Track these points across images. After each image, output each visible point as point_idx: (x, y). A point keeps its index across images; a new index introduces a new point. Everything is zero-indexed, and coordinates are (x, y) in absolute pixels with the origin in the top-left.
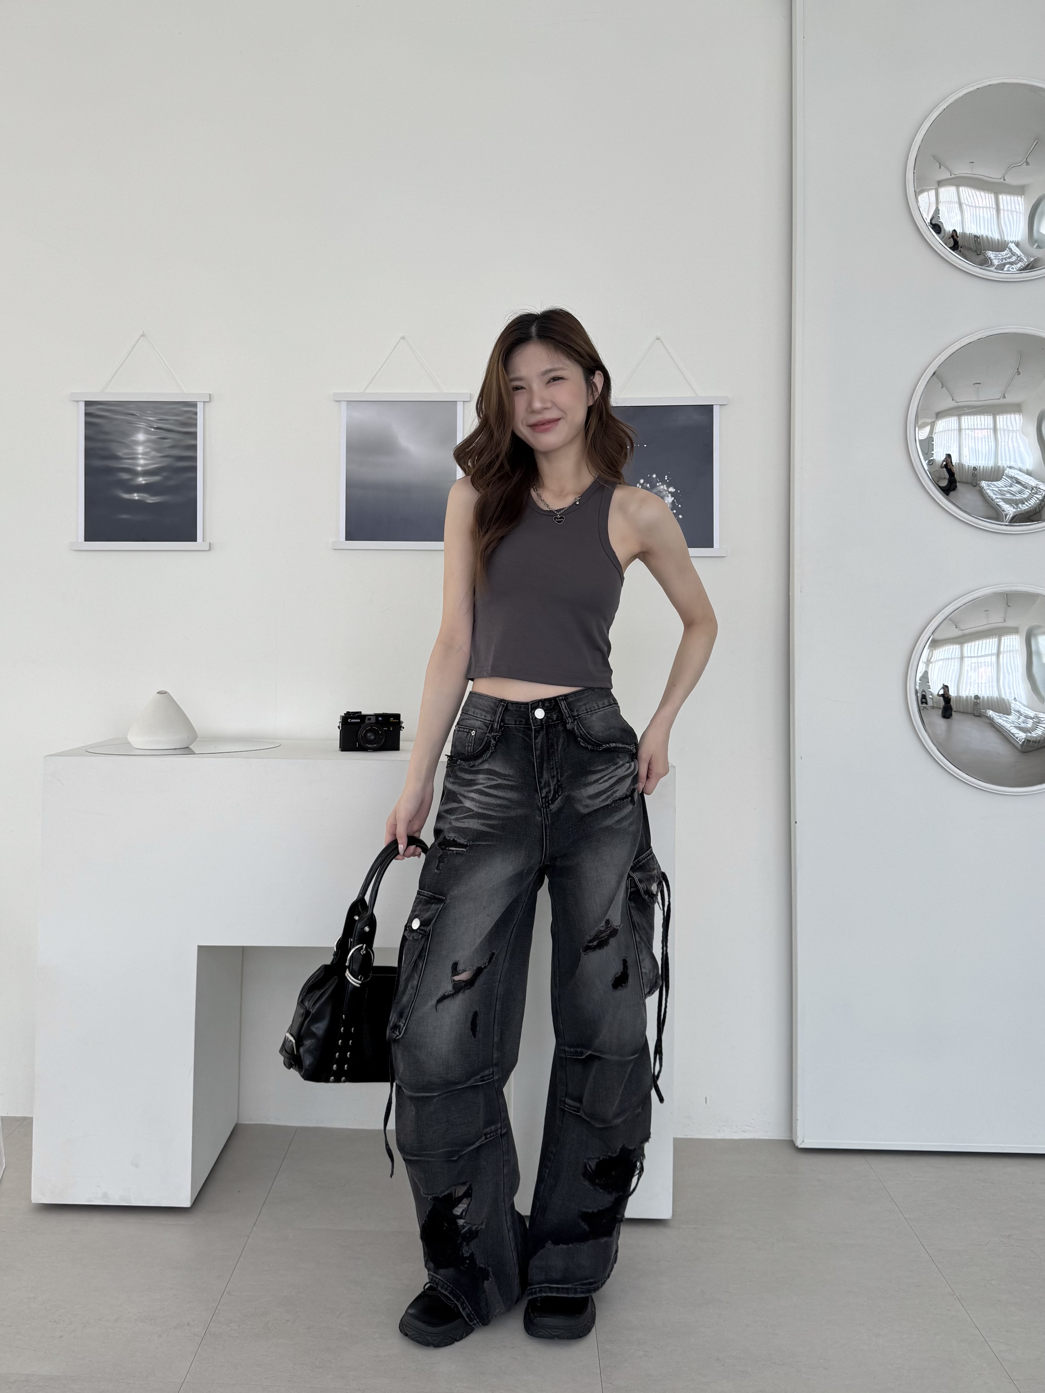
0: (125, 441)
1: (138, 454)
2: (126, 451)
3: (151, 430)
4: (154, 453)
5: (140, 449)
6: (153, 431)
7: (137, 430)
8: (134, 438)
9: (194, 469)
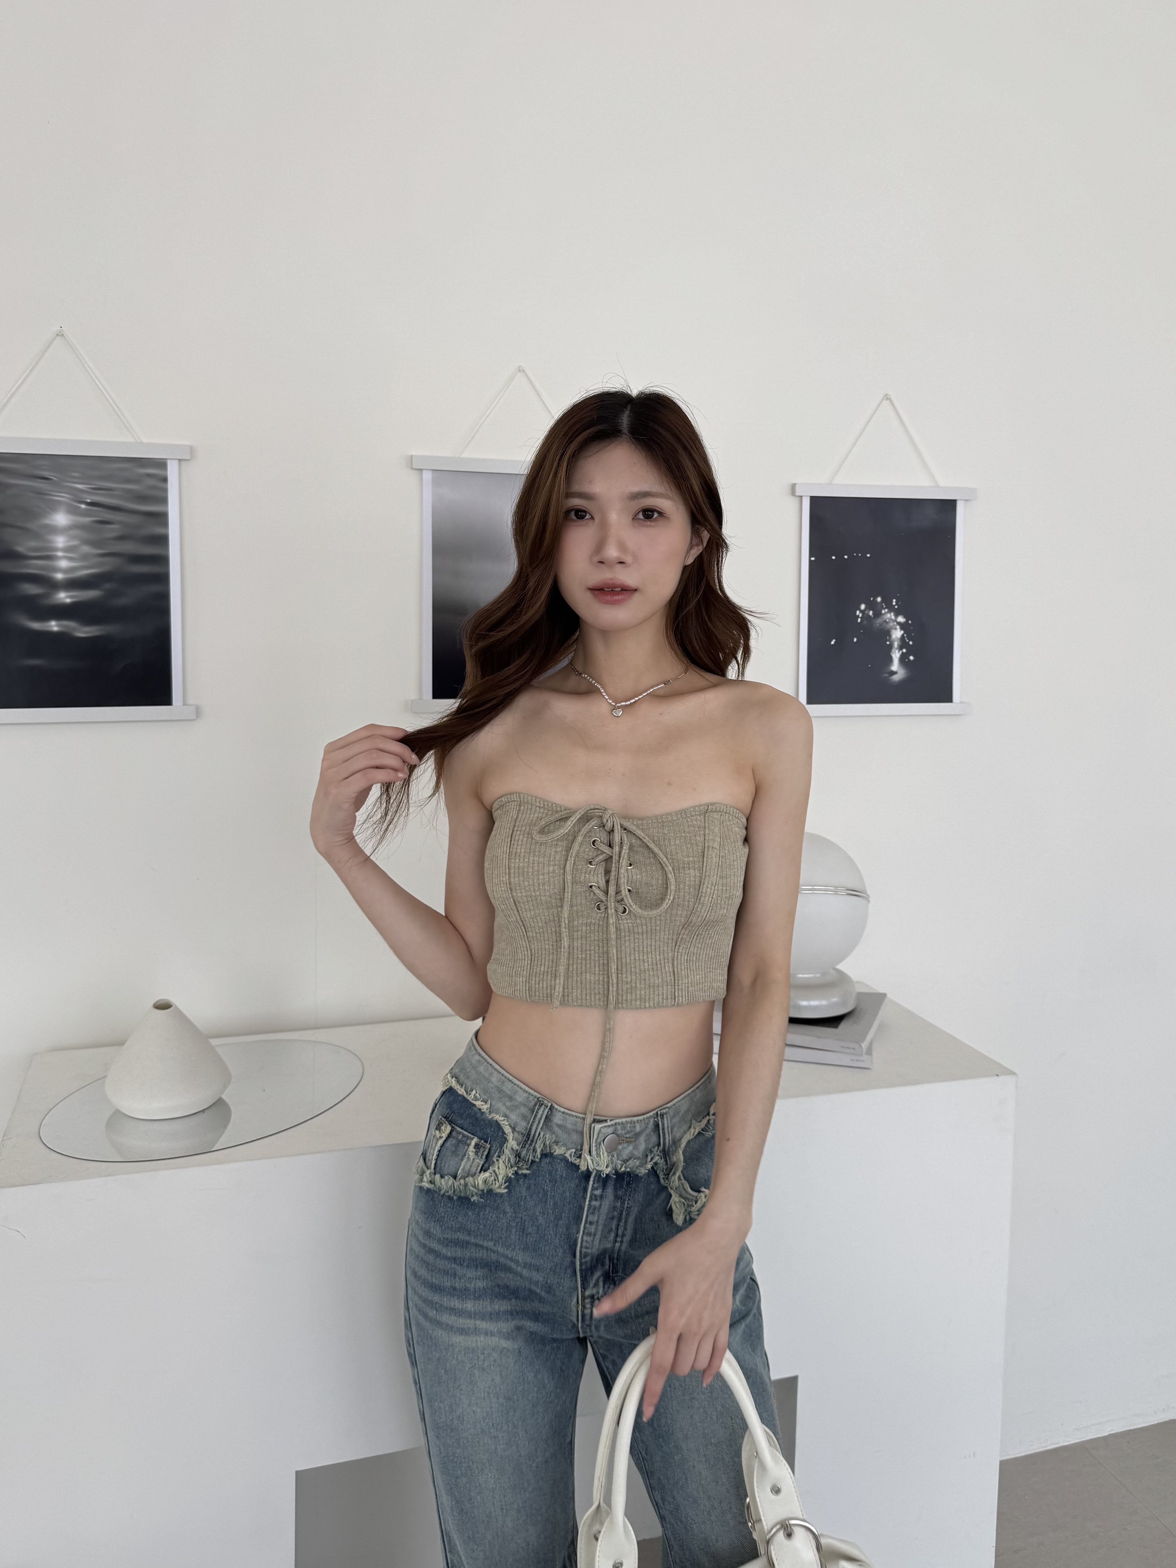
0: (29, 525)
1: (56, 549)
2: (33, 544)
3: (80, 507)
4: (86, 549)
5: (60, 541)
6: (85, 509)
7: (53, 507)
8: (47, 521)
9: (163, 579)
